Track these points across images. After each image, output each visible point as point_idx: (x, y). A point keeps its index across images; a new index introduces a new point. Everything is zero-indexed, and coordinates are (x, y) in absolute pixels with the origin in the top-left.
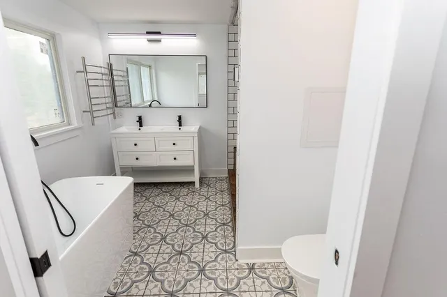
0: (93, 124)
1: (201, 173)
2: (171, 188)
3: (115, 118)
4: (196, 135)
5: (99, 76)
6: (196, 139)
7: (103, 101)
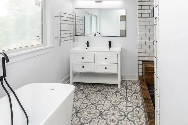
0: (60, 45)
1: (122, 77)
2: (102, 88)
3: (74, 41)
4: (120, 53)
5: (69, 19)
6: (119, 56)
7: (69, 32)
